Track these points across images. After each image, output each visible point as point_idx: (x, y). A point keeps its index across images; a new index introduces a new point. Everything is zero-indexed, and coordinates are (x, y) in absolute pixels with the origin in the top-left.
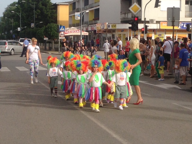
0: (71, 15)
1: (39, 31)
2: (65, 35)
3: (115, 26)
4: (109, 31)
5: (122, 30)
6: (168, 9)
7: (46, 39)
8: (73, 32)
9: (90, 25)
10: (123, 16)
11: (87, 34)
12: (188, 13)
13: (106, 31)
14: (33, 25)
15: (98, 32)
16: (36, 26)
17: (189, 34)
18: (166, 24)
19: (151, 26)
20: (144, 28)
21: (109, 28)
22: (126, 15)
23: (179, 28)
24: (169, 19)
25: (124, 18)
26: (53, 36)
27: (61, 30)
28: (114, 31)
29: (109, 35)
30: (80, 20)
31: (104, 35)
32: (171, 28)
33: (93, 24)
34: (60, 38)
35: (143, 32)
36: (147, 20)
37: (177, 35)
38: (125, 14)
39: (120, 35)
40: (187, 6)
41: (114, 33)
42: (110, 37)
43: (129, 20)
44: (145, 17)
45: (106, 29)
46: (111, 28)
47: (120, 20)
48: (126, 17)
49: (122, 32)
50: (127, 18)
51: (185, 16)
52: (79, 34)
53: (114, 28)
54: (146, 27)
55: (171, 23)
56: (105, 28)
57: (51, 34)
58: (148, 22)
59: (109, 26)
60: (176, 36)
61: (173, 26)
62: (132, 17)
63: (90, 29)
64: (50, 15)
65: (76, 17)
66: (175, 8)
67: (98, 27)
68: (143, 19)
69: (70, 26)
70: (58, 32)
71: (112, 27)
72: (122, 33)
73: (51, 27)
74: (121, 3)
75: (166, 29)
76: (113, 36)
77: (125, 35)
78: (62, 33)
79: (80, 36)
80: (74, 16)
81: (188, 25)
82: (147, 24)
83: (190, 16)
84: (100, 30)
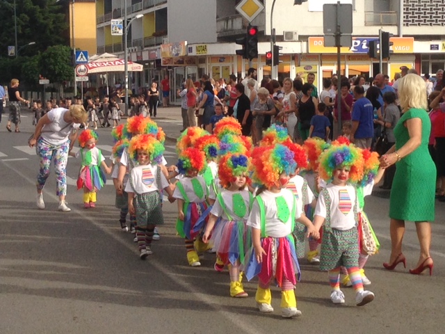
0: (102, 25)
1: (28, 63)
2: (90, 71)
3: (205, 49)
4: (191, 61)
5: (222, 58)
6: (326, 6)
7: (43, 82)
8: (107, 64)
9: (145, 47)
10: (223, 24)
11: (140, 68)
12: (371, 16)
13: (182, 61)
14: (12, 50)
15: (165, 63)
16: (21, 52)
17: (374, 64)
18: (321, 43)
19: (287, 48)
20: (271, 52)
21: (190, 54)
22: (230, 22)
23: (352, 50)
24: (329, 30)
25: (225, 31)
26: (60, 74)
27: (78, 60)
28: (202, 60)
29: (191, 70)
30: (124, 36)
31: (179, 71)
32: (334, 50)
33: (153, 45)
34: (77, 79)
35: (269, 62)
36: (277, 34)
37: (347, 66)
38: (227, 20)
39: (217, 68)
41: (202, 66)
42: (193, 74)
43: (236, 33)
44: (273, 27)
45: (183, 57)
46: (194, 53)
47: (216, 35)
48: (230, 27)
49: (220, 61)
50: (232, 30)
51: (364, 24)
52: (122, 68)
53: (202, 54)
54: (276, 49)
55: (333, 40)
56: (182, 53)
57: (55, 70)
58: (281, 38)
59: (190, 50)
60: (344, 70)
61: (338, 46)
62: (244, 27)
63: (145, 57)
64: (51, 26)
65: (113, 29)
66: (341, 5)
67: (165, 51)
68: (268, 32)
69: (100, 51)
70: (73, 64)
71: (198, 50)
72: (221, 65)
73: (55, 54)
75: (321, 54)
76: (201, 71)
77: (227, 68)
78: (82, 67)
79: (124, 73)
80: (109, 27)
81: (371, 44)
82: (277, 44)
83: (377, 23)
84: (170, 60)
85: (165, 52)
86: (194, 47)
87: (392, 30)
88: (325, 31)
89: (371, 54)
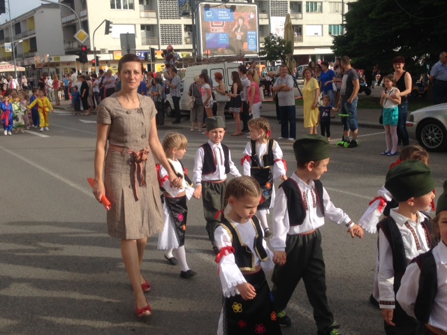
3: (59, 59)
4: (52, 65)
5: (69, 63)
6: (121, 35)
8: (4, 68)
9: (25, 58)
10: (67, 45)
11: (23, 69)
12: (145, 40)
13: (47, 65)
15: (37, 66)
17: (148, 64)
18: (120, 54)
19: (103, 57)
20: (94, 60)
21: (51, 61)
22: (71, 44)
24: (124, 47)
25: (69, 49)
28: (58, 64)
29: (52, 70)
30: (12, 52)
31: (45, 70)
33: (29, 57)
35: (94, 65)
36: (98, 49)
38: (69, 43)
39: (66, 69)
40: (143, 31)
41: (57, 67)
43: (75, 50)
44: (95, 47)
45: (47, 63)
46: (53, 61)
47: (64, 51)
48: (71, 46)
49: (67, 65)
50: (73, 48)
51: (141, 44)
52: (13, 70)
53: (57, 61)
54: (97, 58)
56: (46, 61)
58: (99, 52)
59: (51, 59)
62: (79, 47)
63: (26, 63)
65: (6, 48)
66: (129, 34)
67: (37, 59)
68: (92, 49)
71: (55, 59)
72: (68, 67)
74: (63, 30)
76: (58, 71)
79: (14, 72)
80: (4, 47)
81: (146, 54)
82: (97, 55)
83: (148, 44)
84: (40, 64)
85: (36, 61)
86: (53, 58)
87: (156, 47)
88: (122, 48)
89: (146, 59)
